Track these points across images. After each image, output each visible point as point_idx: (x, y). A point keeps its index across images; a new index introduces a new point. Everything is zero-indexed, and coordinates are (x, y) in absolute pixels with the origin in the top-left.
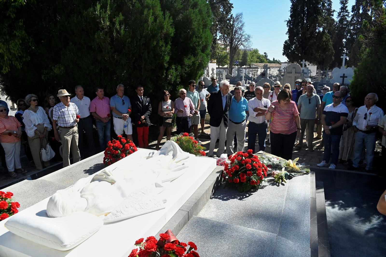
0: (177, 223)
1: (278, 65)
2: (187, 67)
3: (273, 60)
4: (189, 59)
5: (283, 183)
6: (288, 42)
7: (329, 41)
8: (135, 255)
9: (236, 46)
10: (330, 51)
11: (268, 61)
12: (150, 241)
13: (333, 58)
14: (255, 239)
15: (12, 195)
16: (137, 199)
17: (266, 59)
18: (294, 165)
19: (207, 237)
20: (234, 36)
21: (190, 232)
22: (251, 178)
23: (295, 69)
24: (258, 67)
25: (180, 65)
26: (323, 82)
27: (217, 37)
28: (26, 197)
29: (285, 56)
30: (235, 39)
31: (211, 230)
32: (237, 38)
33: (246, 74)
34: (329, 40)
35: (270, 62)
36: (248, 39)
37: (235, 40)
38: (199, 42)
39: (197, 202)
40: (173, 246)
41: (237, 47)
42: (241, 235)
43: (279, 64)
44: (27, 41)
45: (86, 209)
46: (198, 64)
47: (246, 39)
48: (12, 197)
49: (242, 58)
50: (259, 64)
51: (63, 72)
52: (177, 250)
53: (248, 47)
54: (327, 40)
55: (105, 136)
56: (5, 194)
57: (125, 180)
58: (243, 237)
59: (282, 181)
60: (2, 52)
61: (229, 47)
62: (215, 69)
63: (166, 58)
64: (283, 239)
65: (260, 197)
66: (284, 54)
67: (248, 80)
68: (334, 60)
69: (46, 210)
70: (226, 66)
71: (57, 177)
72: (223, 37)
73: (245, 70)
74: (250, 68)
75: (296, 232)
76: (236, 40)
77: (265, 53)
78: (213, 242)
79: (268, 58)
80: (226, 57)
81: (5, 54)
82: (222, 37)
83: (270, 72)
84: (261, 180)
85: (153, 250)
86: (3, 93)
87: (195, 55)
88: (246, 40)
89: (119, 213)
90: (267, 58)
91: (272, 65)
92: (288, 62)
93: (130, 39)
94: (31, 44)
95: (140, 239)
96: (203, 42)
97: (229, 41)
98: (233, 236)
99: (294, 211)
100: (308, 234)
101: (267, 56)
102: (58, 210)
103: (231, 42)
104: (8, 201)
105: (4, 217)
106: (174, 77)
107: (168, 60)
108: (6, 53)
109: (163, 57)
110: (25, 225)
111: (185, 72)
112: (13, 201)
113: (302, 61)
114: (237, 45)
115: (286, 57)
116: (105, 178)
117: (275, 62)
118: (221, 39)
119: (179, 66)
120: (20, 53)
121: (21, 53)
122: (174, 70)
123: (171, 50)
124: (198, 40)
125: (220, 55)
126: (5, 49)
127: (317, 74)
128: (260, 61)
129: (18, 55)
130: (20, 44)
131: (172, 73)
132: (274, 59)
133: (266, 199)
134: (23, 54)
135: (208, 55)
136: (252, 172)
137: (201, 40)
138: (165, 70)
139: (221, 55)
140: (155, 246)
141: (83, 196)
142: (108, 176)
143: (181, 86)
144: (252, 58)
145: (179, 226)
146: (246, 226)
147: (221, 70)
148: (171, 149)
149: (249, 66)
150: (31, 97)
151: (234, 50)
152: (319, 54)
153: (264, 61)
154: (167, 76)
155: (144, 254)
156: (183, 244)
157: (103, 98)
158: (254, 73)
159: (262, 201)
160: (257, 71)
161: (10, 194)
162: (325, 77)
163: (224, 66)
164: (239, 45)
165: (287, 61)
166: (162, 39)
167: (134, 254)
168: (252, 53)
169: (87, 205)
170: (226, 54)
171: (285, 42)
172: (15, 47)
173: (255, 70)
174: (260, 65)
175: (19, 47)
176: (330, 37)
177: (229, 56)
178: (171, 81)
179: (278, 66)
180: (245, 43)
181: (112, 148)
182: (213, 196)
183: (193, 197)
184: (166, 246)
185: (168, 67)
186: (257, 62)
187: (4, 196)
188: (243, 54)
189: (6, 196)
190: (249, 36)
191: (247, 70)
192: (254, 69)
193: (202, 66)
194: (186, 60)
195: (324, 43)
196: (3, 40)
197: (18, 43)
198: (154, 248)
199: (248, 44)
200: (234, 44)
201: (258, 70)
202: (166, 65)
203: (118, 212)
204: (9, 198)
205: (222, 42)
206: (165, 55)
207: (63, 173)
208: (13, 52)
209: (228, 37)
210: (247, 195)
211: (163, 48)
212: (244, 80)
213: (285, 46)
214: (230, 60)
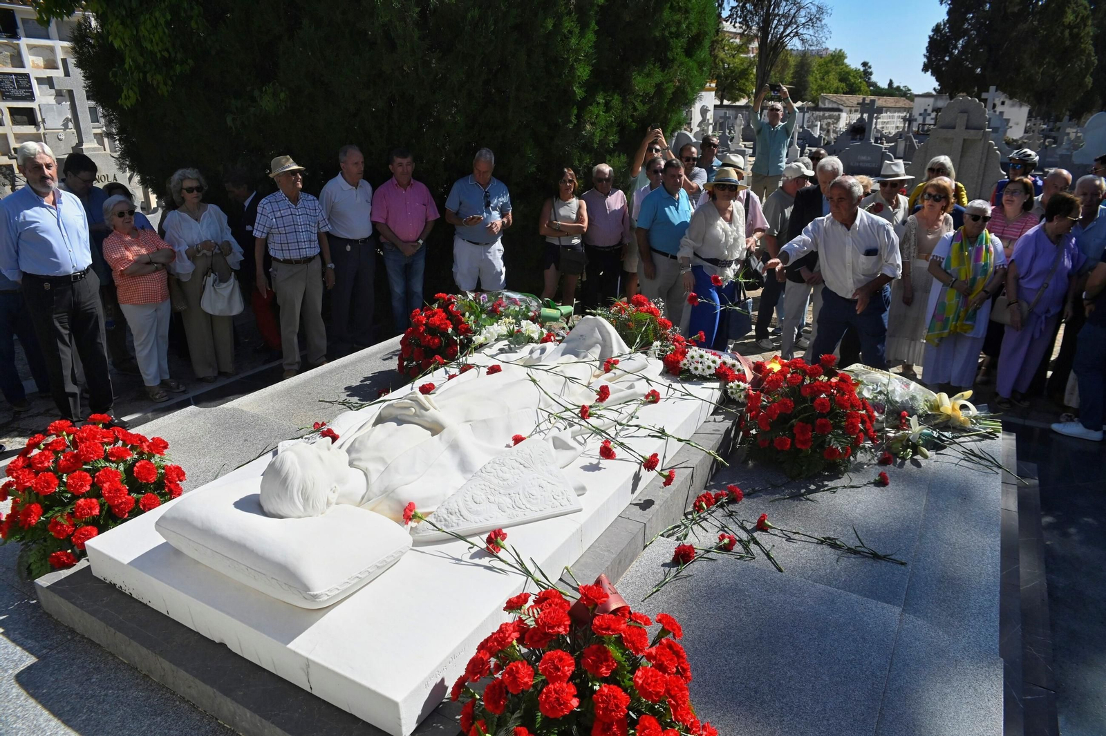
0: (614, 556)
1: (903, 102)
2: (641, 101)
3: (886, 87)
4: (649, 75)
5: (918, 457)
6: (944, 29)
7: (1085, 25)
8: (510, 640)
9: (778, 41)
10: (1081, 60)
11: (872, 88)
12: (550, 605)
13: (1089, 80)
14: (838, 616)
15: (166, 446)
16: (504, 480)
17: (867, 82)
18: (953, 409)
19: (698, 600)
20: (774, 10)
21: (648, 581)
22: (828, 440)
23: (966, 115)
24: (841, 107)
25: (618, 95)
26: (1048, 160)
27: (722, 12)
28: (197, 454)
29: (929, 73)
30: (777, 18)
31: (708, 581)
32: (783, 15)
33: (802, 127)
34: (1084, 19)
35: (879, 92)
36: (817, 19)
37: (775, 22)
38: (679, 24)
39: (669, 499)
40: (620, 624)
41: (783, 43)
42: (795, 603)
43: (908, 98)
44: (185, 16)
45: (364, 500)
46: (673, 93)
47: (811, 19)
48: (166, 452)
49: (793, 78)
50: (844, 99)
51: (284, 108)
52: (629, 635)
53: (815, 43)
54: (1078, 20)
55: (408, 293)
56: (148, 444)
57: (471, 423)
58: (802, 609)
59: (915, 453)
60: (120, 46)
61: (755, 44)
62: (711, 108)
63: (581, 70)
64: (919, 623)
65: (848, 495)
66: (925, 69)
67: (807, 145)
68: (1089, 88)
69: (258, 495)
70: (743, 102)
71: (272, 404)
72: (742, 11)
73: (802, 114)
74: (816, 108)
75: (956, 606)
76: (779, 21)
77: (865, 64)
78: (714, 615)
79: (874, 78)
80: (744, 73)
81: (127, 52)
82: (737, 12)
83: (878, 124)
84: (855, 447)
85: (561, 630)
86: (124, 164)
87: (665, 64)
88: (812, 21)
89: (453, 517)
90: (869, 79)
91: (884, 103)
92: (937, 92)
93: (476, 12)
94: (197, 22)
95: (519, 594)
96: (690, 23)
97: (758, 24)
98: (771, 602)
99: (951, 544)
100: (992, 615)
101: (871, 74)
102: (292, 498)
103: (765, 28)
104: (156, 462)
105: (150, 504)
106: (601, 130)
107: (587, 78)
108: (130, 51)
109: (572, 68)
110: (207, 533)
111: (632, 116)
112: (169, 464)
113: (987, 91)
114: (781, 37)
115: (933, 79)
116: (415, 415)
117: (893, 91)
118: (735, 16)
119: (616, 96)
120: (167, 50)
121: (171, 50)
122: (602, 107)
123: (596, 46)
124: (677, 17)
125: (726, 66)
126: (129, 38)
127: (1026, 132)
128: (846, 89)
129: (162, 55)
130: (168, 24)
131: (596, 118)
132: (891, 83)
133: (866, 504)
134: (176, 53)
135: (704, 65)
136: (832, 422)
137: (687, 18)
138: (575, 107)
139: (731, 66)
140: (566, 619)
141: (356, 463)
142: (423, 411)
143: (619, 156)
144: (822, 79)
145: (620, 562)
146: (809, 577)
147: (730, 113)
148: (594, 340)
149: (813, 102)
150: (182, 180)
151: (772, 50)
152: (1042, 69)
153: (860, 90)
154: (579, 126)
155: (536, 638)
156: (641, 617)
157: (409, 183)
158: (828, 124)
159: (854, 508)
160: (838, 118)
161: (161, 443)
162: (1054, 143)
163: (738, 101)
164: (789, 38)
165: (935, 89)
166: (569, 13)
167: (507, 635)
168: (825, 62)
169: (367, 490)
170: (745, 65)
171: (933, 30)
172: (154, 33)
173: (830, 117)
174: (846, 101)
175: (164, 33)
176: (1091, 10)
177: (755, 70)
178: (593, 140)
179: (903, 106)
180: (807, 33)
181: (424, 330)
182: (712, 483)
183: (657, 483)
184: (598, 621)
185: (584, 99)
186: (836, 92)
187: (146, 450)
188: (796, 66)
189: (151, 449)
190: (820, 10)
191: (806, 114)
192: (827, 114)
193: (684, 99)
194: (639, 79)
195: (1067, 32)
196: (124, 13)
197: (162, 21)
198: (565, 626)
199: (816, 35)
200: (772, 36)
201: (839, 115)
202: (579, 92)
203: (451, 514)
204: (158, 453)
205: (735, 28)
206: (577, 60)
207: (289, 392)
208: (149, 46)
209: (757, 12)
210: (813, 487)
211: (573, 41)
212: (798, 144)
213: (932, 42)
214: (757, 82)
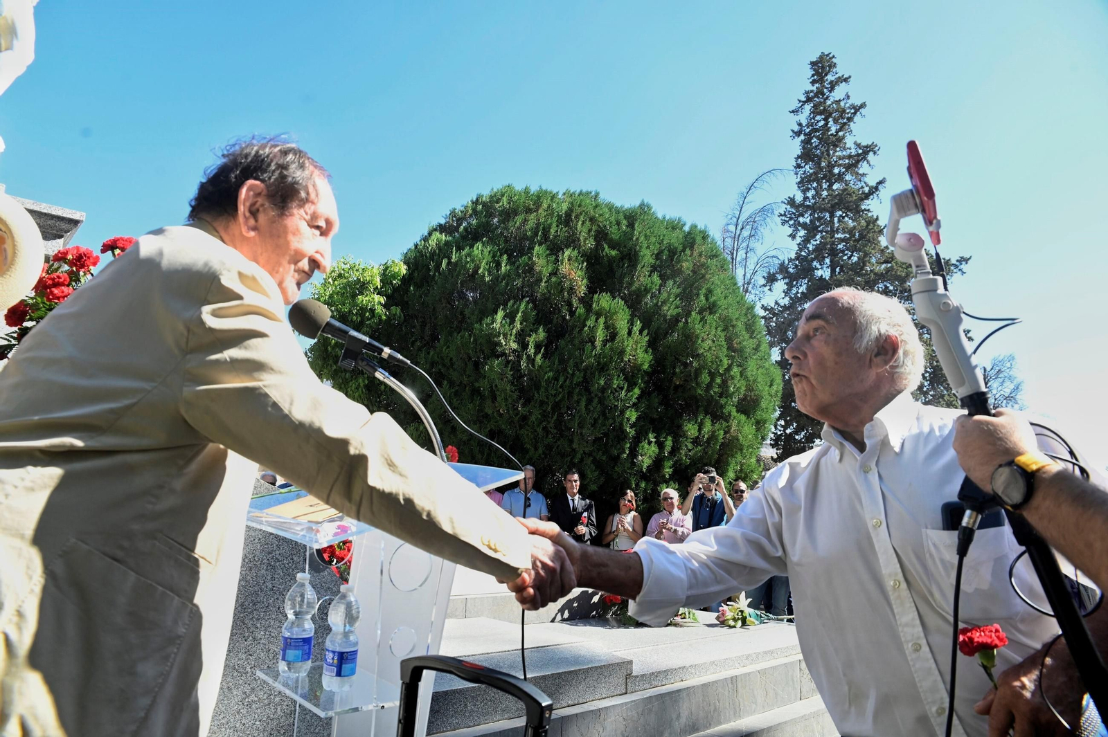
4: (700, 424)
25: (671, 436)
63: (629, 414)
87: (719, 418)
93: (551, 374)
107: (636, 421)
109: (622, 412)
119: (668, 437)
122: (654, 445)
123: (643, 398)
131: (647, 451)
138: (628, 442)
154: (633, 456)
185: (636, 437)
194: (691, 426)
202: (630, 431)
206: (625, 407)
211: (622, 394)
